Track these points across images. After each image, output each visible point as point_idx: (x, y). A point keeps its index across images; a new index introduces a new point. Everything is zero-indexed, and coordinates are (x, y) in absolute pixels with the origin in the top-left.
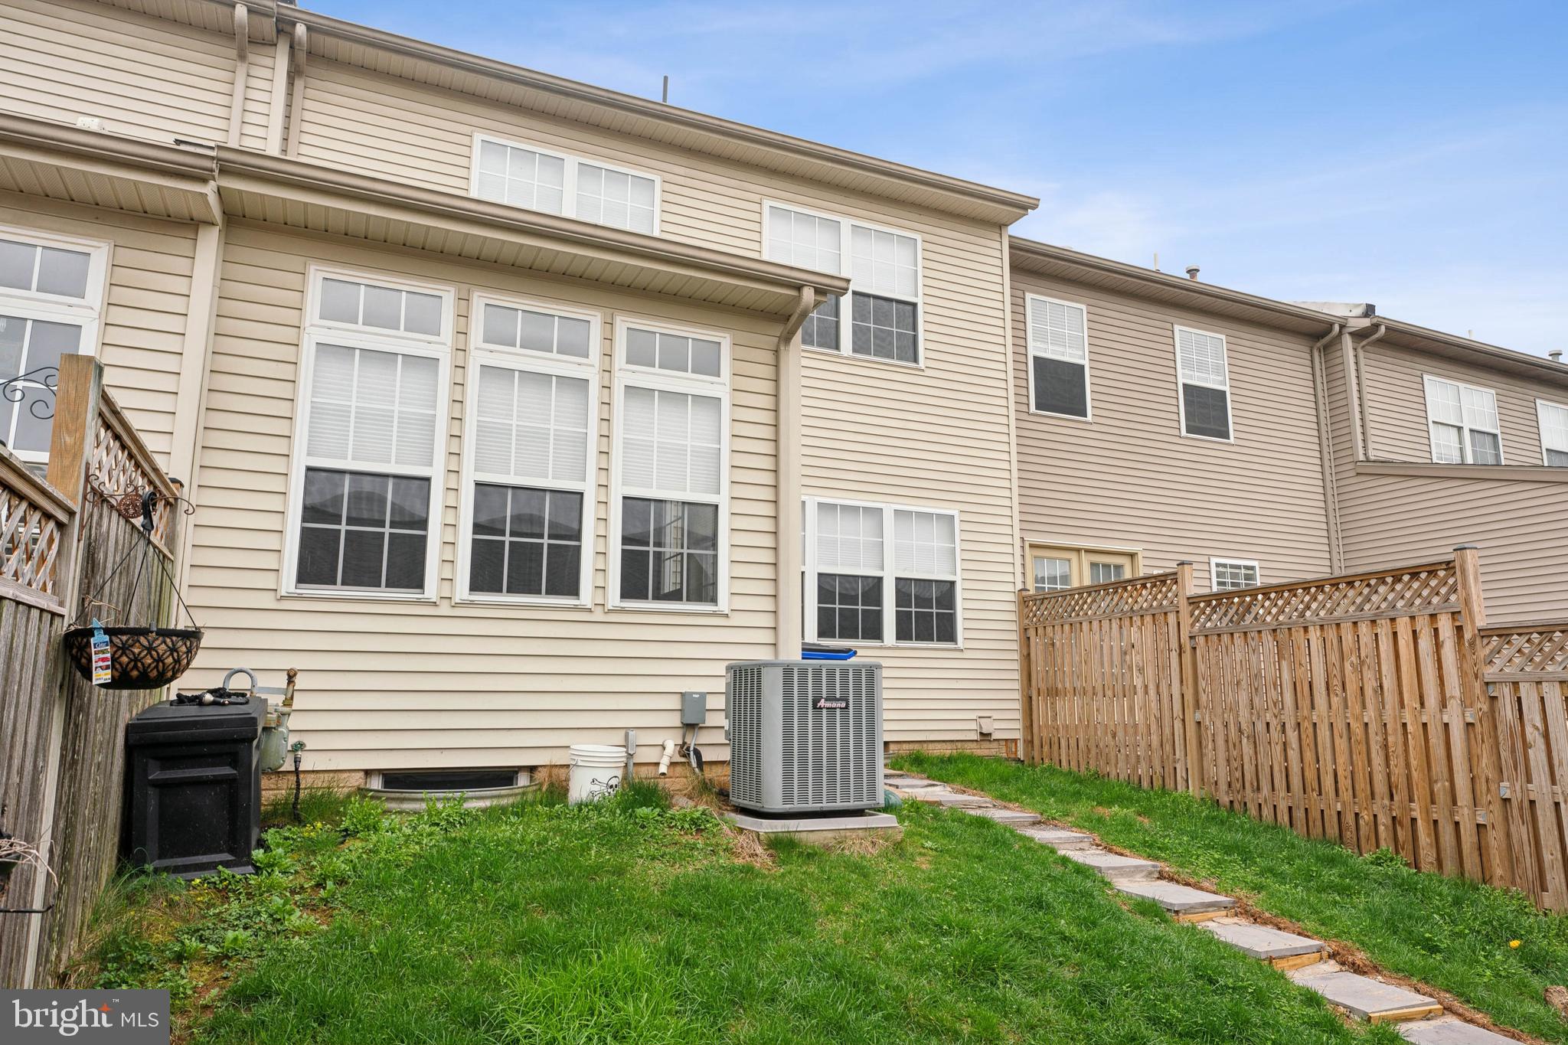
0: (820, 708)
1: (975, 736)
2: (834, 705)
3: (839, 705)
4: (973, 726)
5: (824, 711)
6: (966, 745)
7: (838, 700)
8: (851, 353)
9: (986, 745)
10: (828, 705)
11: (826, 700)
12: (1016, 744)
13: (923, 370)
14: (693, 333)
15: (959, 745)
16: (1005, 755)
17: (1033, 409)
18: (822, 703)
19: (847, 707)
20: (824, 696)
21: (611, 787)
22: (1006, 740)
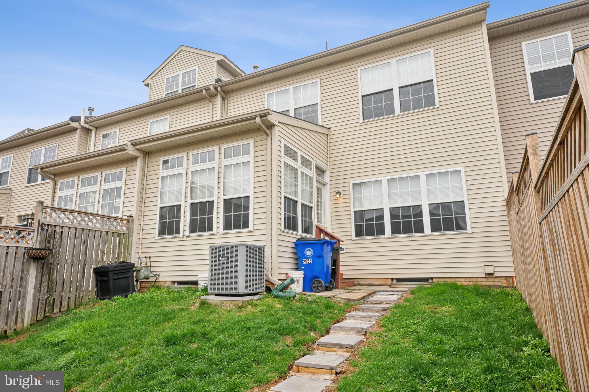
0: (220, 260)
2: (224, 259)
3: (225, 259)
4: (481, 270)
5: (221, 261)
6: (479, 280)
7: (225, 257)
8: (400, 113)
9: (490, 279)
10: (222, 259)
11: (221, 257)
12: (513, 279)
13: (438, 108)
14: (240, 143)
15: (474, 279)
16: (505, 285)
18: (220, 259)
19: (228, 259)
20: (221, 256)
22: (506, 277)
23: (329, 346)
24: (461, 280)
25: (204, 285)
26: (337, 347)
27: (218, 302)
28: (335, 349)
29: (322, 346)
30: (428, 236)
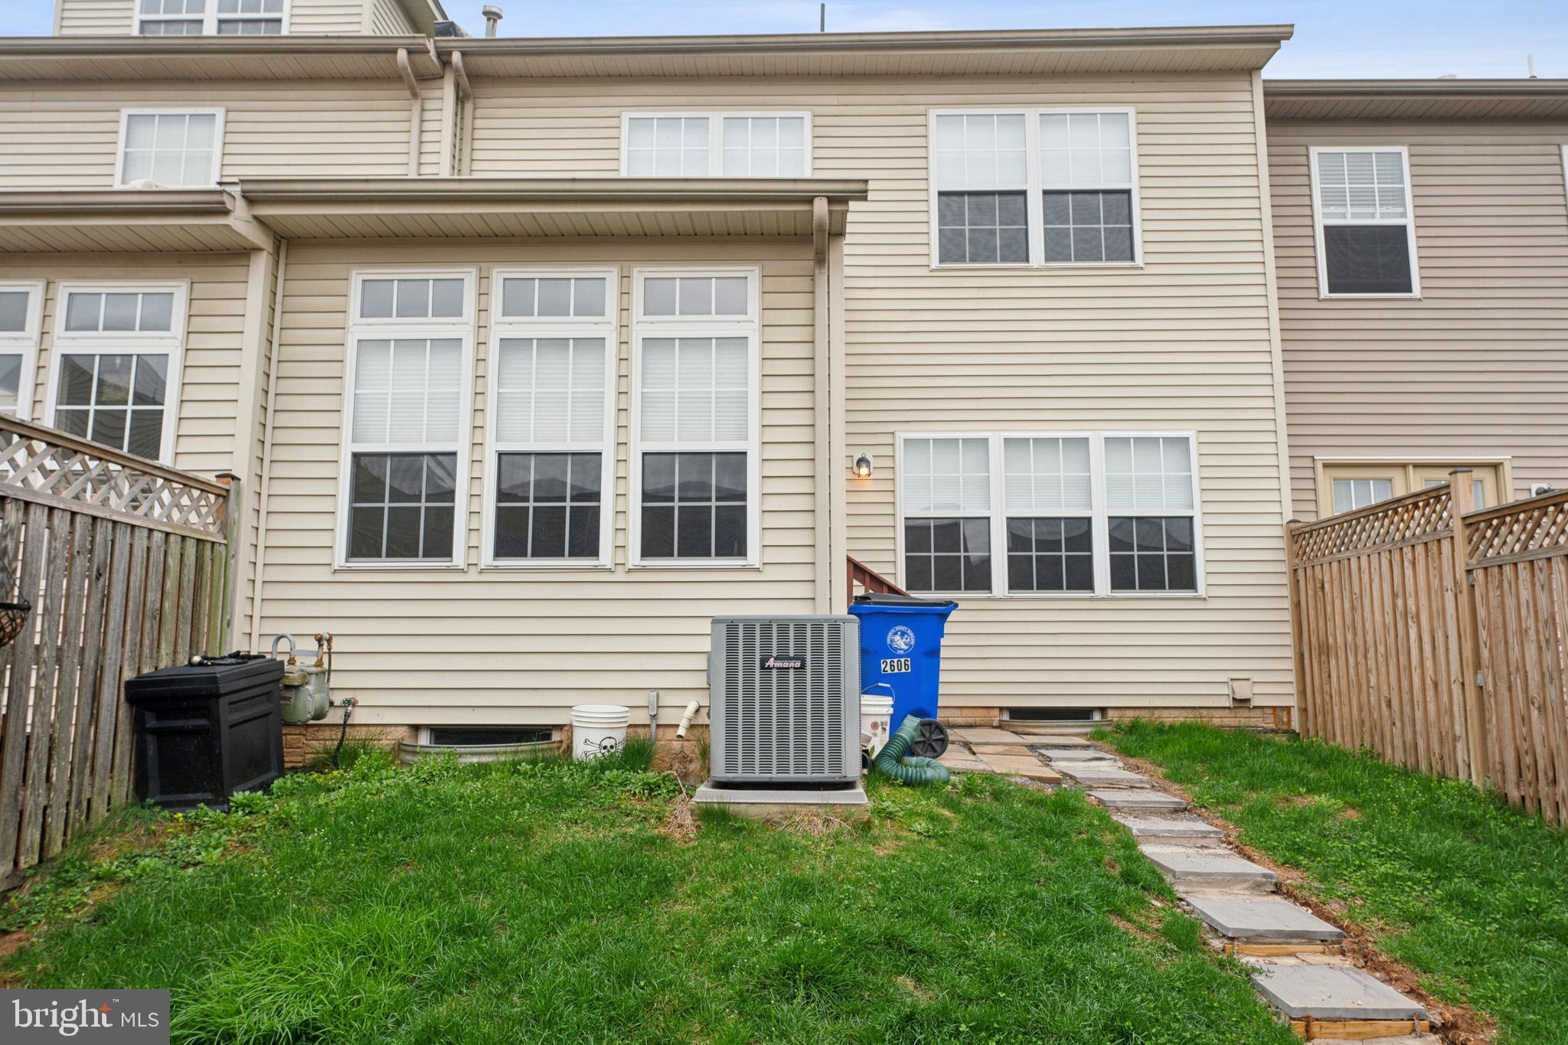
0: (769, 668)
1: (1228, 703)
2: (786, 665)
3: (792, 664)
4: (1224, 690)
5: (774, 671)
6: (1215, 713)
7: (789, 659)
8: (1043, 263)
9: (1244, 713)
10: (779, 664)
11: (776, 659)
12: (1289, 713)
13: (1142, 268)
15: (1204, 712)
16: (1272, 726)
17: (1324, 292)
18: (771, 662)
19: (803, 667)
20: (775, 654)
21: (605, 747)
22: (1274, 708)
23: (1269, 940)
24: (1176, 713)
25: (604, 744)
26: (1295, 941)
27: (776, 809)
28: (1292, 948)
29: (1247, 943)
30: (1103, 599)
